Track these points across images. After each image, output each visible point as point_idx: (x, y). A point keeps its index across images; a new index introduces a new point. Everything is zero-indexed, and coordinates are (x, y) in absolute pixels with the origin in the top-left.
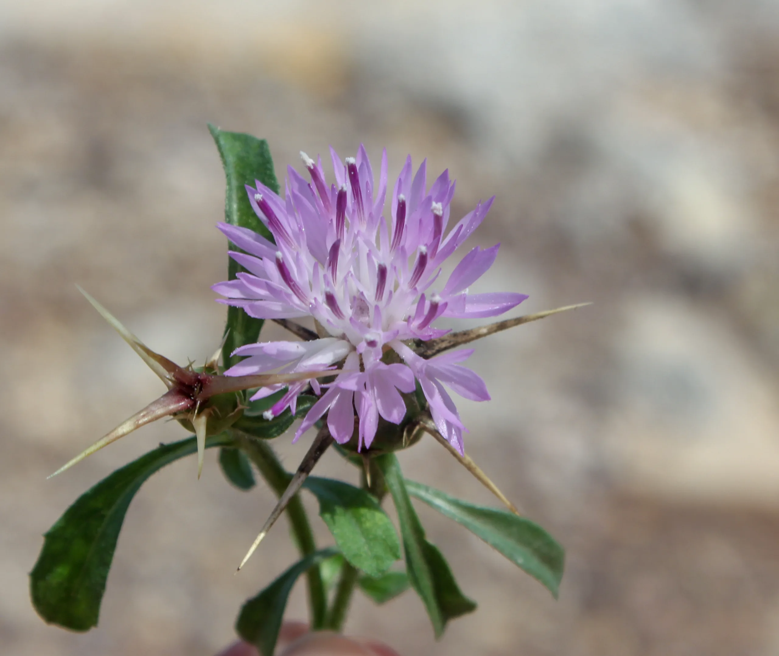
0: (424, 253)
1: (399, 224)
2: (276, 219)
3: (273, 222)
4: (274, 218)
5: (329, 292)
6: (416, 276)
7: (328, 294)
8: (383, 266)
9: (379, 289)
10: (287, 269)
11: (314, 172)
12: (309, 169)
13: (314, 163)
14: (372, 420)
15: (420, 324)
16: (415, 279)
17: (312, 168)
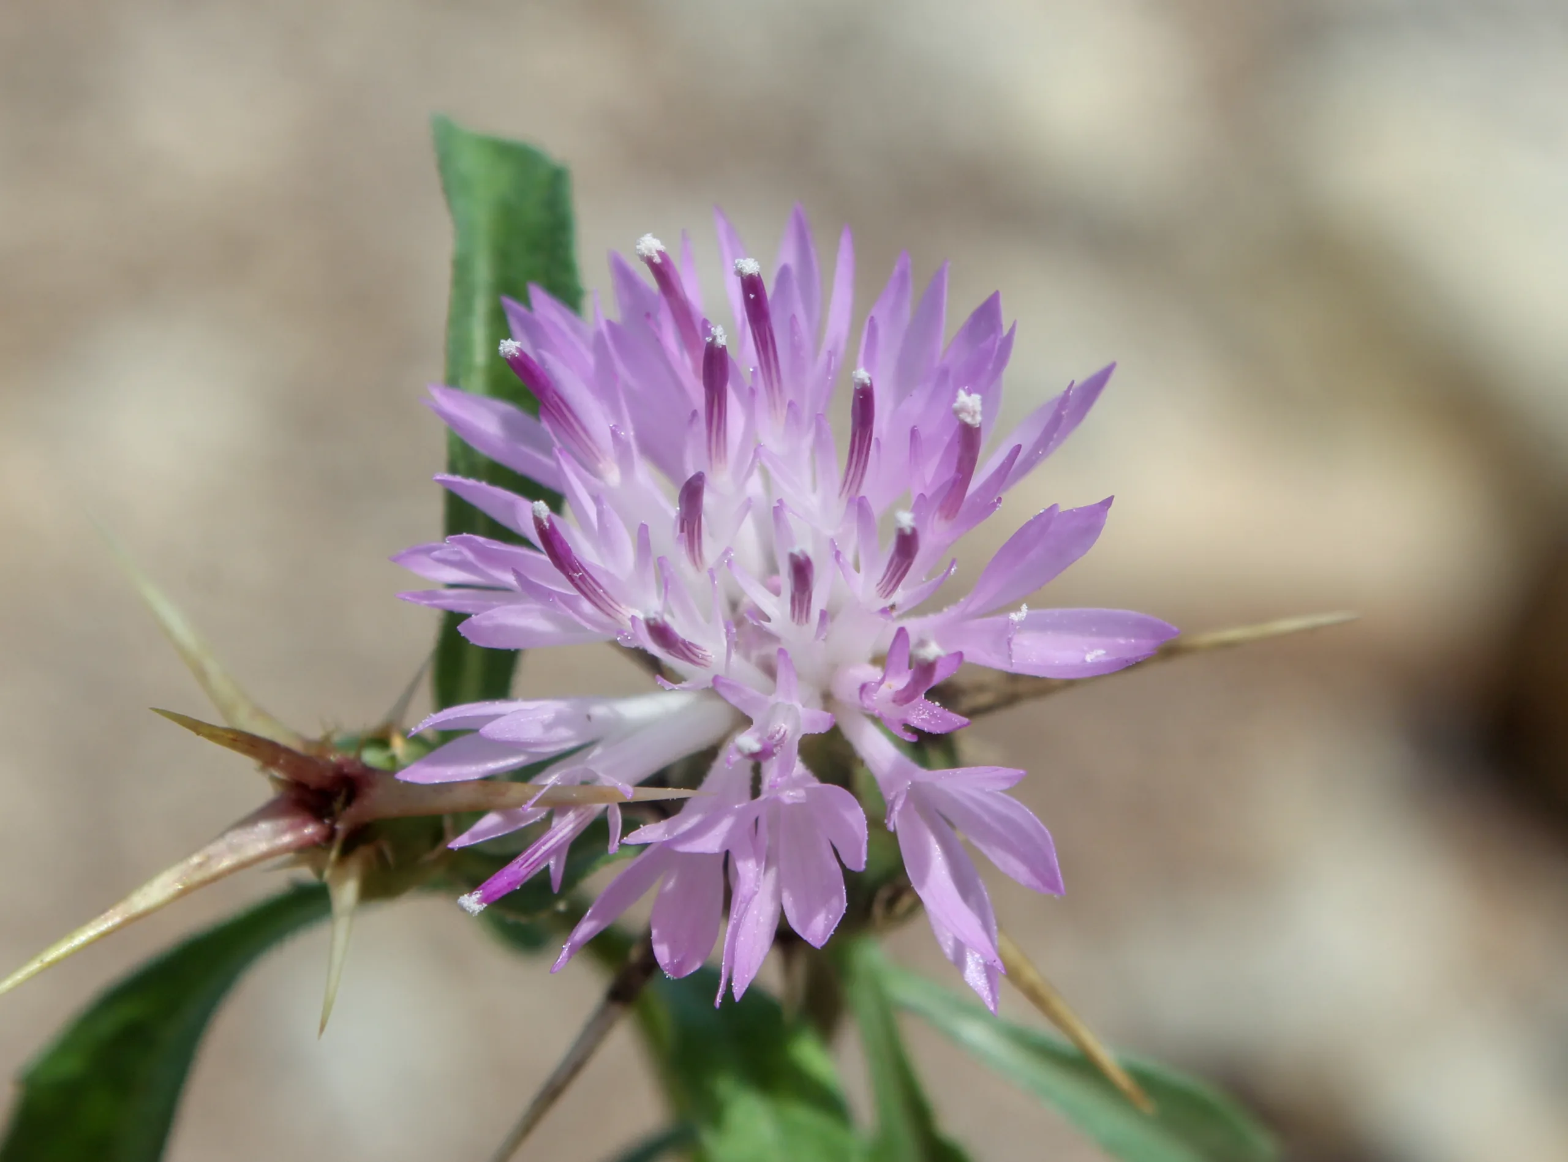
0: (908, 531)
1: (858, 435)
2: (556, 398)
3: (547, 404)
4: (553, 397)
5: (654, 619)
6: (893, 575)
7: (652, 623)
8: (802, 558)
9: (797, 603)
10: (562, 542)
11: (662, 271)
12: (649, 261)
13: (662, 248)
14: (762, 919)
15: (898, 692)
16: (890, 581)
17: (657, 260)
